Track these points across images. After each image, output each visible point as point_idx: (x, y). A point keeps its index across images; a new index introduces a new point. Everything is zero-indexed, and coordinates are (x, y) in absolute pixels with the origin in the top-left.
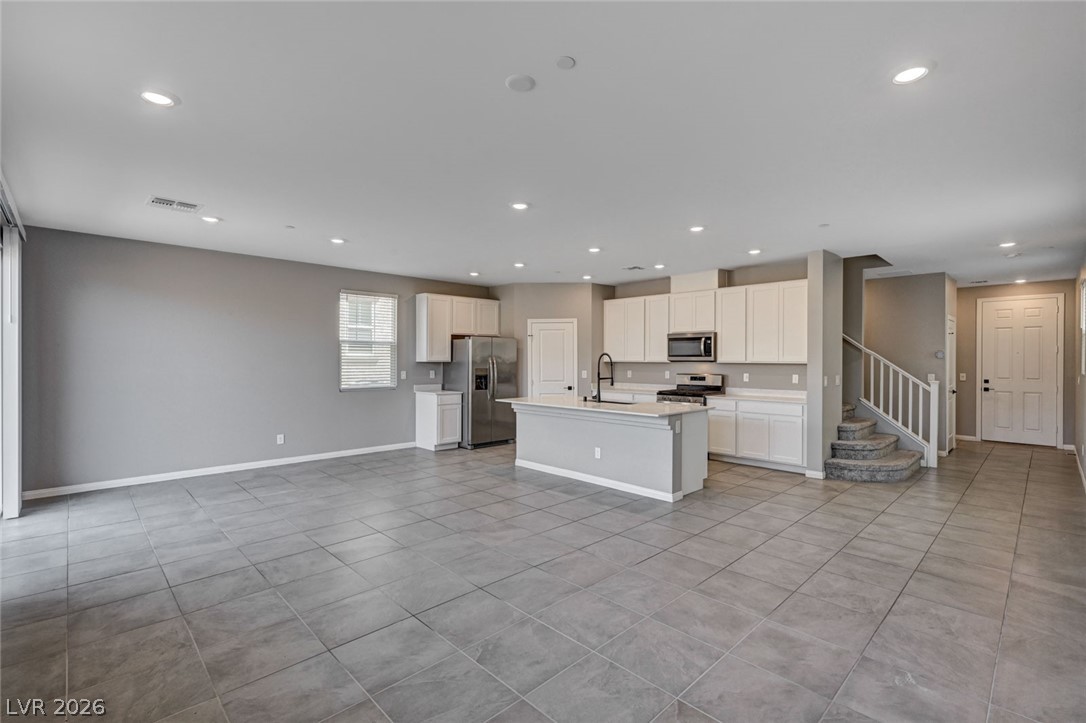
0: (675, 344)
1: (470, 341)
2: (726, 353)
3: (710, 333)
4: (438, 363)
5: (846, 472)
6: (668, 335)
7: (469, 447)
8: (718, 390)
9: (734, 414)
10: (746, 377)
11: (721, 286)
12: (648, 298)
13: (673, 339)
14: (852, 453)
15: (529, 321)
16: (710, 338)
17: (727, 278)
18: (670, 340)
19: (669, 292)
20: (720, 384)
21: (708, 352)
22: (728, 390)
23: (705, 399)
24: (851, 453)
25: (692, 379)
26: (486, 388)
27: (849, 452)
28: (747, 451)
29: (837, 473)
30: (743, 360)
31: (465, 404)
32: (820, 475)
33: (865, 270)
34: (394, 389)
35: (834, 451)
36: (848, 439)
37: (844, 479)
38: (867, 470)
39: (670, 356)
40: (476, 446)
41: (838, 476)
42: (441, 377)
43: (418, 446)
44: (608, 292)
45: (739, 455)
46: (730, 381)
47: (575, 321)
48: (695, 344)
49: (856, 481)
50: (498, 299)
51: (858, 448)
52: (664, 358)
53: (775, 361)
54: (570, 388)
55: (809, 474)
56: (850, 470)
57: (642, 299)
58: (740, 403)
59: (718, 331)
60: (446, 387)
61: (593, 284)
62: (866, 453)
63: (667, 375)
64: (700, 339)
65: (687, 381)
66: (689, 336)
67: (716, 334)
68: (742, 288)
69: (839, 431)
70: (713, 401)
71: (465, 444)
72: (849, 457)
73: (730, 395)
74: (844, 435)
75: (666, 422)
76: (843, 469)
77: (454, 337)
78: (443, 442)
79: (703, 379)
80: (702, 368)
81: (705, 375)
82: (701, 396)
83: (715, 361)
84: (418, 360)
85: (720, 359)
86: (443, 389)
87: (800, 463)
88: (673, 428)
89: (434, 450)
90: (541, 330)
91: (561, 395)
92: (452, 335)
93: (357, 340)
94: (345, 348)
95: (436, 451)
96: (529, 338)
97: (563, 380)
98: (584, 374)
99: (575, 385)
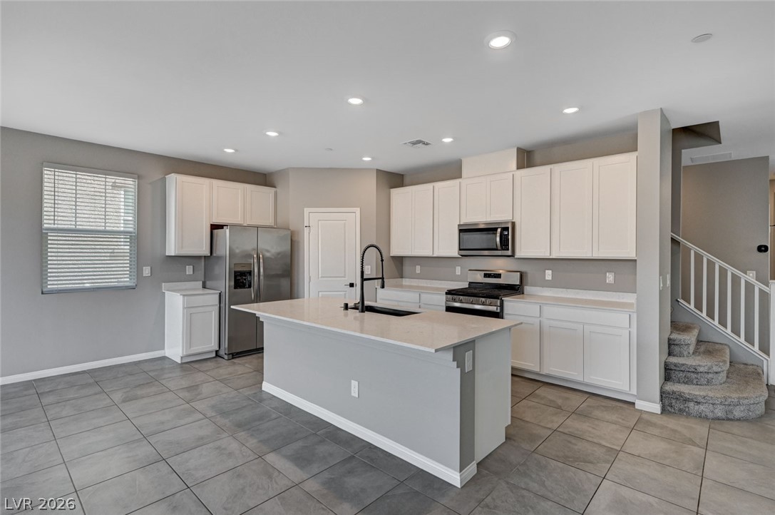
0: (466, 236)
1: (228, 231)
2: (526, 246)
3: (507, 223)
4: (199, 257)
5: (691, 404)
6: (459, 225)
7: (226, 357)
8: (515, 290)
9: (537, 321)
10: (549, 275)
11: (520, 167)
12: (439, 185)
13: (464, 230)
14: (694, 376)
15: (307, 210)
16: (507, 229)
17: (527, 158)
18: (461, 231)
19: (460, 177)
20: (518, 283)
21: (505, 244)
22: (527, 289)
23: (502, 302)
24: (691, 376)
25: (486, 276)
26: (250, 287)
27: (689, 375)
28: (554, 368)
29: (678, 405)
30: (547, 255)
31: (223, 305)
32: (656, 408)
33: (683, 151)
34: (132, 288)
35: (668, 373)
36: (681, 355)
37: (689, 415)
38: (721, 403)
39: (460, 250)
40: (234, 355)
41: (680, 410)
42: (201, 273)
43: (167, 355)
44: (395, 179)
45: (545, 372)
46: (529, 278)
47: (358, 210)
48: (490, 236)
49: (706, 418)
50: (275, 187)
51: (701, 369)
52: (454, 251)
53: (588, 255)
54: (352, 285)
55: (640, 405)
56: (698, 403)
57: (430, 186)
58: (545, 308)
59: (517, 220)
60: (208, 283)
61: (378, 171)
62: (710, 376)
63: (458, 271)
64: (496, 229)
65: (479, 278)
66: (482, 226)
67: (513, 224)
68: (546, 169)
69: (670, 345)
70: (511, 304)
71: (222, 353)
72: (688, 381)
73: (531, 296)
74: (677, 349)
75: (450, 356)
76: (687, 400)
77: (215, 227)
78: (190, 352)
79: (499, 276)
80: (499, 265)
81: (501, 272)
82: (497, 298)
83: (513, 256)
85: (518, 254)
86: (204, 287)
87: (626, 388)
88: (461, 365)
89: (179, 362)
90: (319, 220)
91: (341, 293)
92: (211, 225)
93: (59, 226)
94: (51, 237)
95: (182, 363)
96: (306, 230)
97: (344, 277)
98: (368, 270)
99: (357, 281)
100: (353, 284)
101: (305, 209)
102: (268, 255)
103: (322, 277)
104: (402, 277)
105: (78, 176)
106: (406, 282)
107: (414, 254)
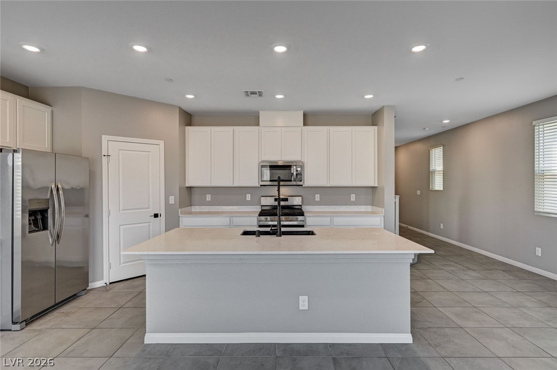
3: (300, 162)
6: (260, 162)
12: (237, 128)
13: (264, 166)
15: (105, 138)
18: (262, 167)
19: (259, 125)
25: (276, 200)
39: (261, 181)
40: (27, 321)
46: (305, 200)
47: (162, 143)
54: (156, 216)
57: (230, 129)
59: (305, 161)
61: (180, 108)
66: (280, 164)
67: (303, 163)
70: (311, 218)
79: (286, 200)
81: (288, 196)
90: (119, 150)
91: (145, 224)
96: (104, 159)
97: (148, 208)
98: (172, 200)
99: (162, 212)
100: (158, 214)
101: (103, 137)
102: (67, 187)
103: (123, 210)
104: (191, 205)
106: (195, 209)
107: (214, 185)
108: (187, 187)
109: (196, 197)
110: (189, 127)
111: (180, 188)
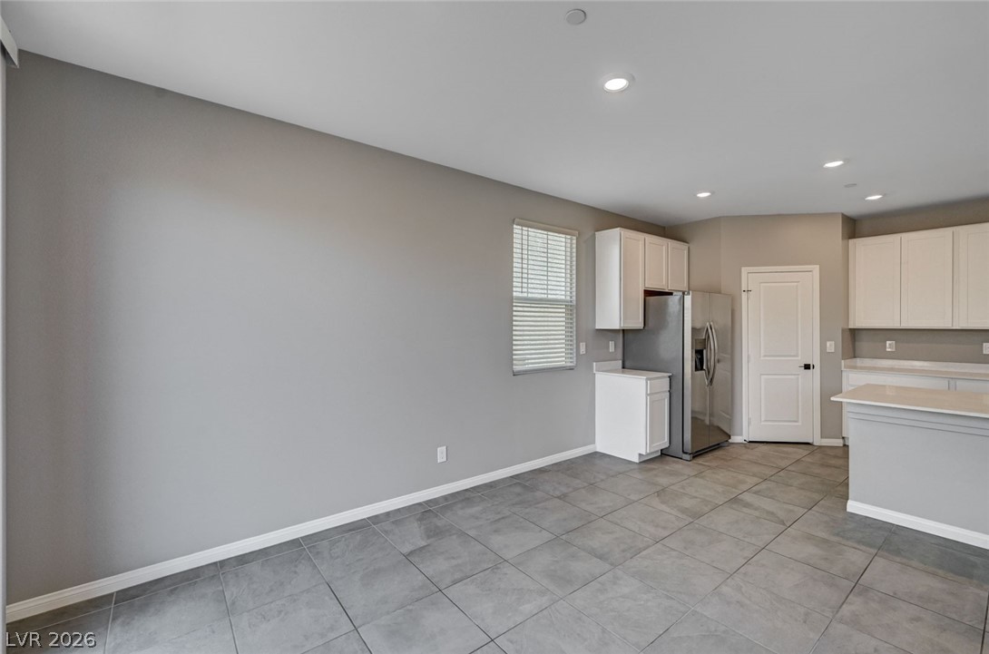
1: (689, 298)
7: (684, 456)
15: (744, 270)
26: (702, 368)
34: (571, 369)
40: (697, 454)
42: (620, 350)
43: (599, 449)
47: (816, 268)
50: (688, 242)
54: (807, 367)
60: (627, 364)
61: (843, 215)
71: (676, 451)
77: (648, 293)
78: (652, 450)
84: (597, 328)
86: (623, 367)
89: (637, 461)
90: (762, 283)
91: (793, 377)
92: (645, 291)
93: (530, 295)
94: (518, 309)
95: (640, 462)
96: (744, 295)
97: (797, 356)
98: (830, 346)
99: (816, 362)
100: (809, 365)
101: (743, 269)
102: (717, 327)
103: (765, 356)
104: (855, 357)
105: (549, 237)
106: (859, 362)
107: (905, 325)
108: (850, 329)
109: (864, 345)
110: (855, 240)
111: (843, 330)
